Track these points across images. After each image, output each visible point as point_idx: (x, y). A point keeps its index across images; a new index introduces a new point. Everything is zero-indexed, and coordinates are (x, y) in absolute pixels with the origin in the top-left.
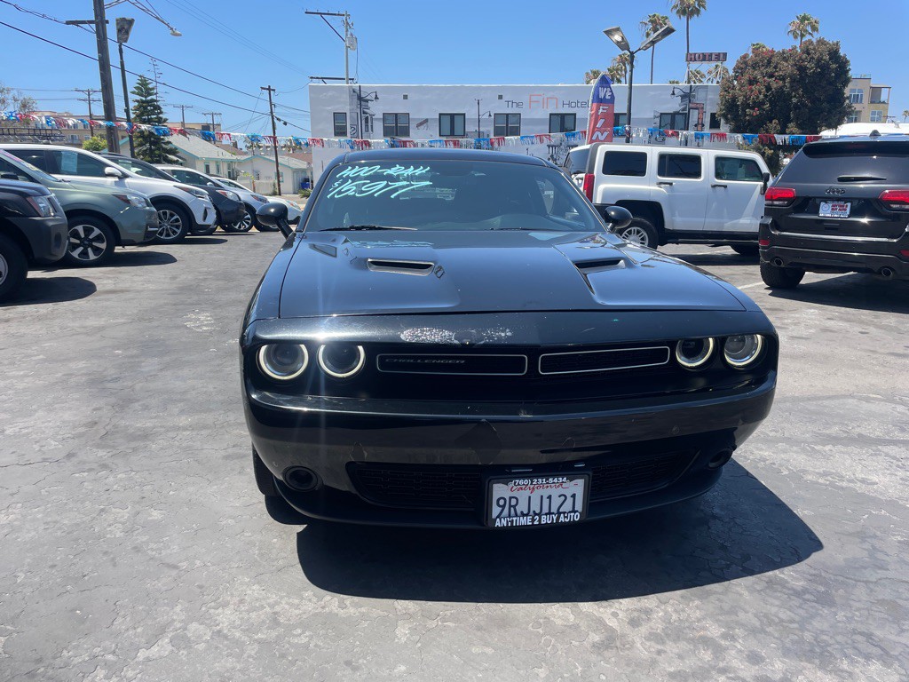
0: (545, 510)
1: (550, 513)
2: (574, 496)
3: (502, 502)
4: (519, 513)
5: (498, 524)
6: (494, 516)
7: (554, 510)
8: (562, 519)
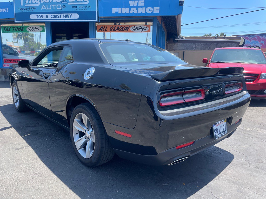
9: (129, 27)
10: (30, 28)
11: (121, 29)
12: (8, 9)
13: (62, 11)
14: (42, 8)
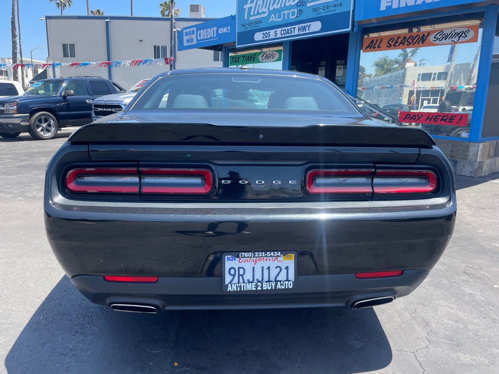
9: (429, 33)
10: (263, 55)
11: (409, 40)
12: (229, 27)
13: (298, 19)
14: (271, 20)
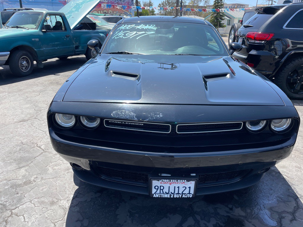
0: (176, 192)
1: (178, 193)
2: (190, 188)
3: (157, 188)
4: (164, 192)
5: (154, 196)
6: (153, 192)
7: (180, 192)
8: (184, 196)
